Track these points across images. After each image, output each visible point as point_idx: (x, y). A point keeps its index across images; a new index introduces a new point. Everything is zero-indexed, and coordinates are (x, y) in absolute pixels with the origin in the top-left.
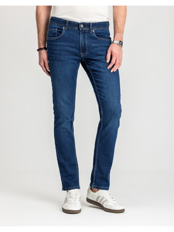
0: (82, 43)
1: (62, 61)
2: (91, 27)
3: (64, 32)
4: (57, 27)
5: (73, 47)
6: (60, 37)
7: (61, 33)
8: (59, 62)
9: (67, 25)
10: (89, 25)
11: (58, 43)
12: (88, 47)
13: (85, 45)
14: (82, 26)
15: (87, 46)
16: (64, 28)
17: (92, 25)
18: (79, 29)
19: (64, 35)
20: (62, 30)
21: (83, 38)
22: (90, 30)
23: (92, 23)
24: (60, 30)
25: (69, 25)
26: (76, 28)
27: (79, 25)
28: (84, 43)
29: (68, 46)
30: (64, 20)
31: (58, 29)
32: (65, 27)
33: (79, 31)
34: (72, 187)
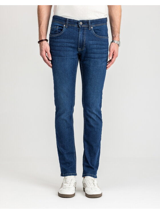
0: (81, 39)
1: (62, 56)
2: (90, 24)
3: (64, 29)
4: (58, 25)
5: (72, 43)
6: (60, 34)
7: (62, 30)
8: (59, 57)
9: (67, 23)
10: (88, 23)
11: (59, 40)
12: (86, 44)
13: (83, 41)
14: (81, 23)
15: (84, 43)
16: (64, 26)
17: (91, 22)
18: (79, 26)
19: (65, 32)
20: (63, 27)
21: (82, 35)
22: (88, 27)
23: (91, 21)
24: (61, 28)
25: (69, 23)
26: (76, 26)
27: (78, 23)
28: (83, 40)
29: (67, 42)
30: (64, 18)
31: (59, 26)
32: (66, 25)
33: (78, 28)
34: (69, 173)
